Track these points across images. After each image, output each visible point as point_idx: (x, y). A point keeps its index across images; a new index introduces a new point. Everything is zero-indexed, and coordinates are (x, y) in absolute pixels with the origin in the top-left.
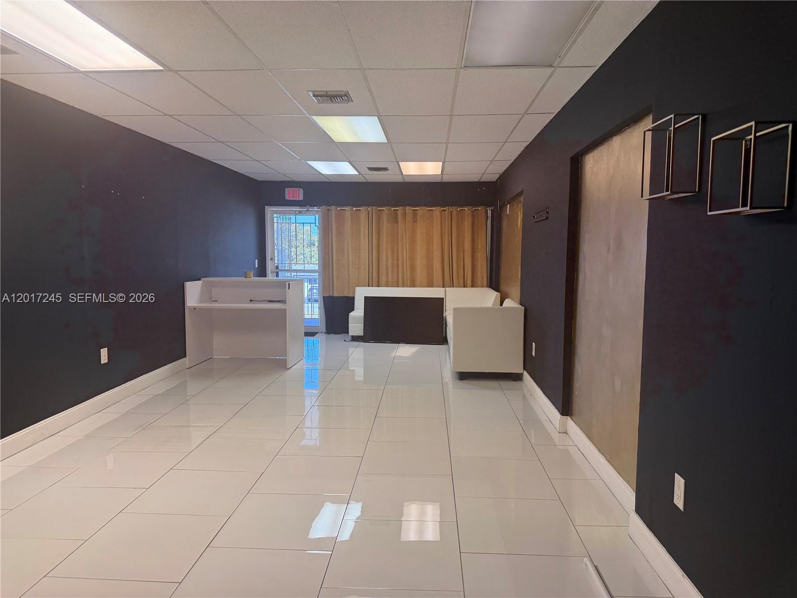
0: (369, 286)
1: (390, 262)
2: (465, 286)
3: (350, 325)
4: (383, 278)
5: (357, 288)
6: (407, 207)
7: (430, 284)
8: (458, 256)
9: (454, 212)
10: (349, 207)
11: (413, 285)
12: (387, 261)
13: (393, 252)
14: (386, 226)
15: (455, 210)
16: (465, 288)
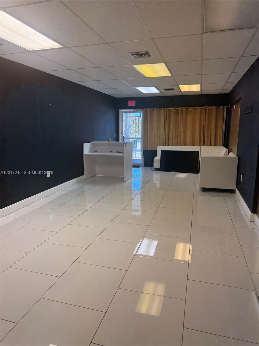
0: (164, 145)
1: (174, 134)
2: (211, 145)
3: (154, 163)
4: (170, 142)
5: (158, 146)
6: (184, 107)
7: (193, 144)
8: (208, 131)
9: (207, 110)
10: (156, 108)
11: (185, 145)
12: (173, 134)
13: (176, 129)
14: (173, 117)
15: (207, 108)
16: (211, 147)
